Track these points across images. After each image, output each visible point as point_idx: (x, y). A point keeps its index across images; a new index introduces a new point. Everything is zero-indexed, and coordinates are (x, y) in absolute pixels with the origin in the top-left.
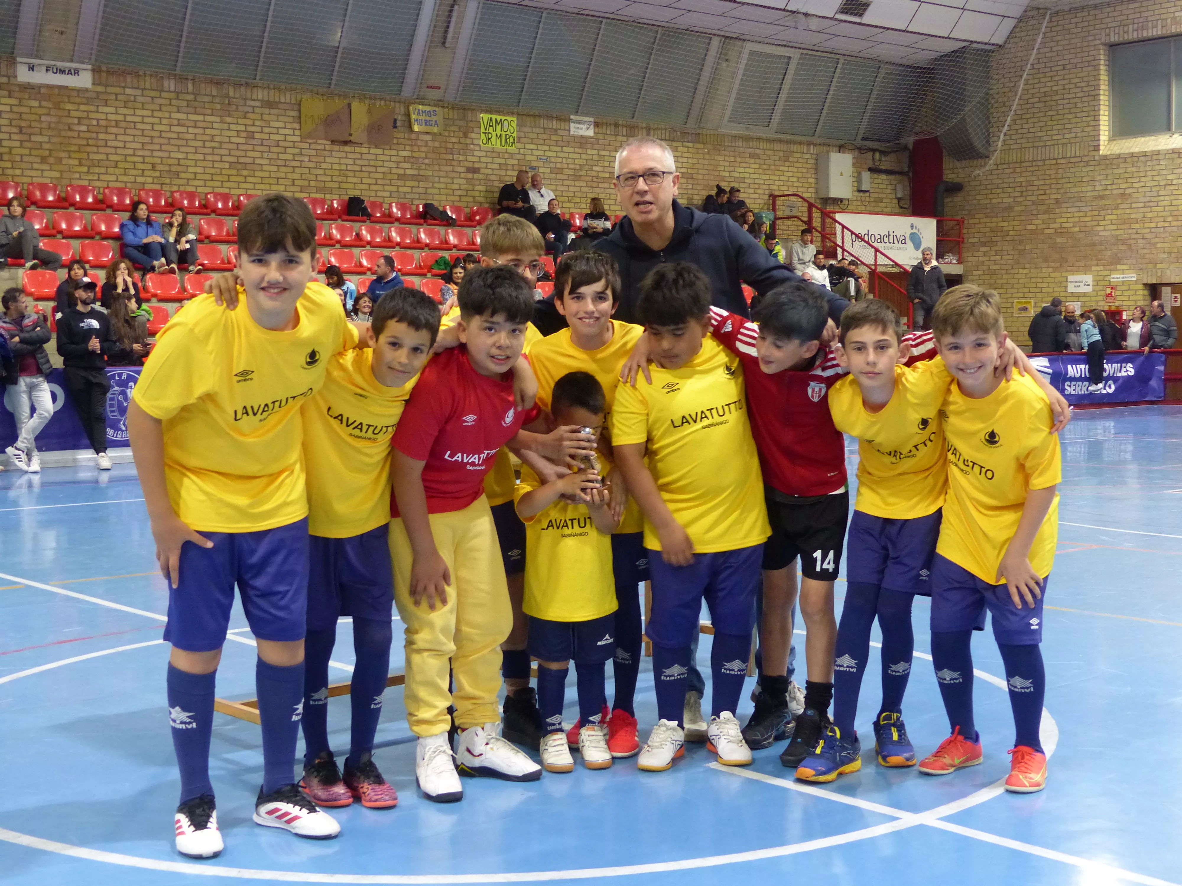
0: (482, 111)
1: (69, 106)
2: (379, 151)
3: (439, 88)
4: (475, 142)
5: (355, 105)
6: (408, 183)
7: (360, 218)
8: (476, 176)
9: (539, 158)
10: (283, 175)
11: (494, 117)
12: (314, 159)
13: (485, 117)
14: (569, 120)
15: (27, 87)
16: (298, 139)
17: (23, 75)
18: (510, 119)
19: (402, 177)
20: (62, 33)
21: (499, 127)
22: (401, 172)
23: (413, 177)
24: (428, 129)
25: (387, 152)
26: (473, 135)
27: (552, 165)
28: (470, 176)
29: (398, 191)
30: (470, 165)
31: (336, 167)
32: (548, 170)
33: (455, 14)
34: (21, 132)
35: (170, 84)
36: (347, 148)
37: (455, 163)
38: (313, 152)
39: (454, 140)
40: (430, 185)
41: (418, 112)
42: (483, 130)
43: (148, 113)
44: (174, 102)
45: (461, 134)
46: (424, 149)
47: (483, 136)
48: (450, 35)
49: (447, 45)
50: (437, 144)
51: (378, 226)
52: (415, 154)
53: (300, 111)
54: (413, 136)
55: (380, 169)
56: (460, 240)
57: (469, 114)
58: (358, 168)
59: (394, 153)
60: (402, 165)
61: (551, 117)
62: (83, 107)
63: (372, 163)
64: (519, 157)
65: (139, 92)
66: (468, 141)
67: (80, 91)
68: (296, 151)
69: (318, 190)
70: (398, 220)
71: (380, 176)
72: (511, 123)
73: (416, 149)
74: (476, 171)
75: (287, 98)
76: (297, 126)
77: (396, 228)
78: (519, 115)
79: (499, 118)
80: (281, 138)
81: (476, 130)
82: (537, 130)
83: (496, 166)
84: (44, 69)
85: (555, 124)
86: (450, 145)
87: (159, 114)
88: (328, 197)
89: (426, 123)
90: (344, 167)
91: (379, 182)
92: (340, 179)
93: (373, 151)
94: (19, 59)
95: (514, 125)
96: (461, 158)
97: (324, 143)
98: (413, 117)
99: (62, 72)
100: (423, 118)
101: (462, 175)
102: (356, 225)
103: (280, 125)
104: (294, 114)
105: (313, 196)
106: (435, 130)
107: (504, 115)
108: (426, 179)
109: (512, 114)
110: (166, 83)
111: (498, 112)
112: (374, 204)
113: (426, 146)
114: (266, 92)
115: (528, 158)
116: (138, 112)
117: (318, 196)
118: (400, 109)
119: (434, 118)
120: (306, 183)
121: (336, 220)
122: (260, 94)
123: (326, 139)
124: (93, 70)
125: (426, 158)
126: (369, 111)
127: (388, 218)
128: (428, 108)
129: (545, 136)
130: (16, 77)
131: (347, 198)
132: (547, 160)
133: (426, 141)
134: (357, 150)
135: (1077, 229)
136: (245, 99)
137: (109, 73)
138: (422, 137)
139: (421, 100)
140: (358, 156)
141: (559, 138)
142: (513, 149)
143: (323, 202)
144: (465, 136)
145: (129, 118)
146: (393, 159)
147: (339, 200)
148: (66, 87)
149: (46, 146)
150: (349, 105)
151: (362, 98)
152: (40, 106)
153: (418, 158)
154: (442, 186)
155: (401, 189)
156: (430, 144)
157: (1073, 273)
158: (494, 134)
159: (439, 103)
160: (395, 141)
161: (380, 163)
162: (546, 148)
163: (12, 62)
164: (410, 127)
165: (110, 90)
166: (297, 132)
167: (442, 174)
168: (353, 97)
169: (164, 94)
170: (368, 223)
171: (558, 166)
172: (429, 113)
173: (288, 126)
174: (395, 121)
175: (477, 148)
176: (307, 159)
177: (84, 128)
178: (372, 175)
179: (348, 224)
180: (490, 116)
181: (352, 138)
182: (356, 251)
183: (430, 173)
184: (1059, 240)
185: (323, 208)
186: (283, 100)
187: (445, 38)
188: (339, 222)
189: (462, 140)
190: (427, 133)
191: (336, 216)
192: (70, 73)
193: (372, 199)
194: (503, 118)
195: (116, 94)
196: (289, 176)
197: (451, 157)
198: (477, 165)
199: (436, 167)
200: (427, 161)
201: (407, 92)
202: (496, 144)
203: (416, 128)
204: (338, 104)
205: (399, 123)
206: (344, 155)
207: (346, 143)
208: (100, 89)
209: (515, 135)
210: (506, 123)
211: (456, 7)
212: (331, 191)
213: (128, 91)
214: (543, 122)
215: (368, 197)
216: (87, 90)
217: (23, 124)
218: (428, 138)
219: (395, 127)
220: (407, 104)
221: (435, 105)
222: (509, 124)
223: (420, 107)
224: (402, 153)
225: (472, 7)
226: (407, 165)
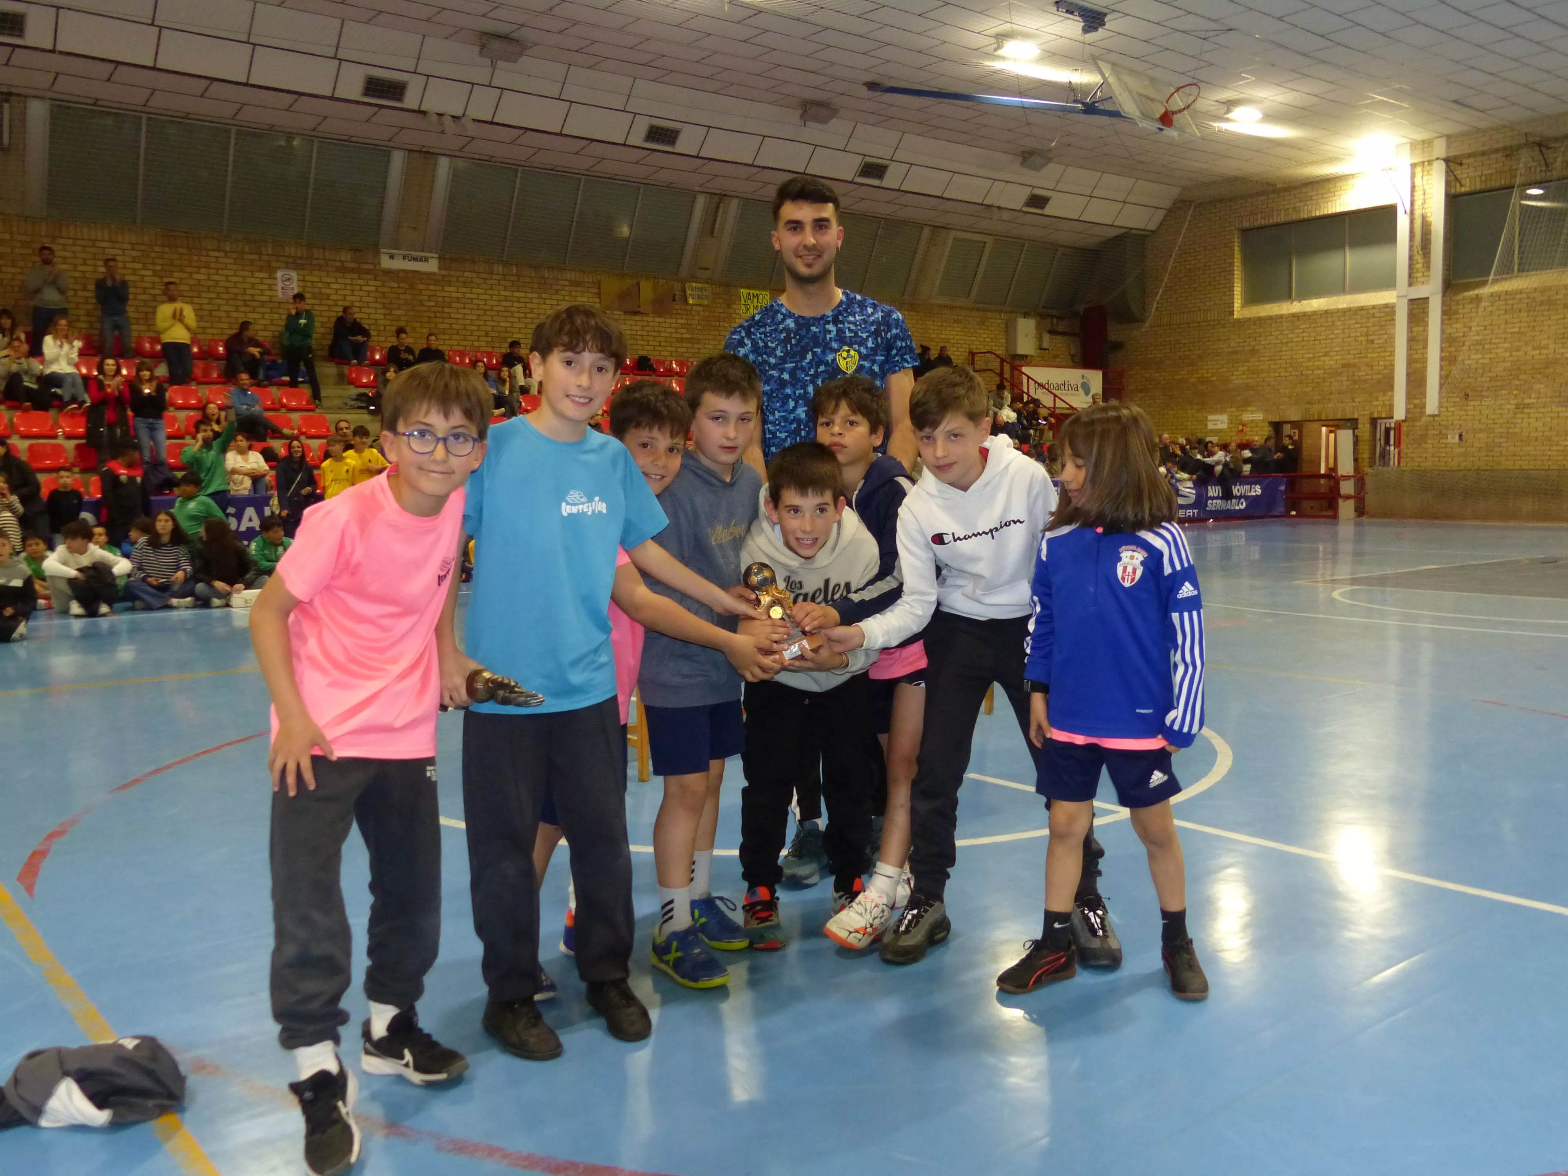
0: (743, 287)
1: (421, 287)
2: (661, 320)
3: (709, 269)
4: (737, 311)
5: (643, 283)
6: (685, 345)
7: (648, 372)
11: (752, 292)
13: (744, 291)
15: (389, 272)
17: (386, 263)
18: (764, 293)
19: (681, 340)
20: (415, 229)
21: (755, 300)
22: (679, 336)
23: (688, 340)
24: (700, 302)
25: (667, 320)
26: (735, 306)
29: (677, 351)
33: (721, 210)
34: (384, 307)
35: (499, 268)
36: (637, 318)
37: (721, 329)
39: (720, 310)
40: (701, 346)
41: (692, 289)
42: (743, 302)
43: (482, 291)
44: (502, 282)
45: (726, 306)
46: (697, 318)
47: (743, 307)
48: (717, 226)
49: (714, 234)
50: (707, 314)
52: (689, 322)
53: (599, 289)
54: (689, 308)
55: (663, 334)
57: (732, 289)
58: (645, 333)
59: (674, 321)
60: (679, 330)
62: (431, 287)
63: (656, 329)
65: (474, 275)
66: (731, 311)
67: (429, 275)
70: (677, 374)
71: (663, 339)
73: (690, 317)
75: (590, 278)
76: (597, 300)
78: (771, 290)
79: (755, 292)
81: (737, 302)
84: (401, 257)
86: (716, 315)
87: (491, 292)
89: (699, 297)
90: (634, 333)
91: (662, 344)
93: (657, 319)
94: (382, 250)
95: (768, 298)
97: (618, 314)
98: (688, 292)
99: (415, 259)
100: (696, 293)
104: (596, 291)
106: (706, 302)
107: (759, 290)
108: (698, 341)
109: (764, 289)
110: (495, 268)
111: (755, 288)
113: (699, 315)
114: (573, 274)
116: (474, 290)
118: (677, 286)
119: (705, 293)
122: (571, 275)
123: (620, 310)
124: (439, 258)
125: (699, 325)
126: (654, 288)
127: (670, 373)
128: (699, 285)
130: (379, 263)
131: (637, 357)
133: (698, 312)
134: (645, 318)
135: (1215, 379)
136: (558, 279)
137: (452, 260)
138: (695, 308)
139: (694, 279)
140: (645, 324)
144: (729, 307)
145: (467, 296)
146: (673, 325)
148: (419, 272)
149: (403, 318)
150: (638, 284)
151: (648, 278)
152: (399, 287)
153: (692, 325)
155: (680, 350)
156: (701, 313)
157: (1212, 413)
159: (708, 281)
160: (674, 312)
161: (663, 329)
163: (377, 254)
164: (686, 300)
165: (453, 273)
167: (710, 337)
168: (642, 277)
169: (494, 277)
172: (701, 289)
174: (674, 295)
175: (739, 316)
177: (432, 304)
178: (656, 339)
180: (748, 291)
181: (640, 310)
183: (702, 337)
184: (1201, 387)
186: (586, 279)
187: (713, 228)
188: (631, 375)
189: (727, 310)
190: (699, 305)
192: (421, 260)
194: (758, 292)
195: (458, 277)
197: (717, 324)
199: (706, 332)
200: (699, 327)
201: (683, 273)
203: (691, 301)
204: (629, 282)
205: (677, 298)
206: (634, 323)
207: (636, 313)
208: (444, 272)
210: (761, 296)
211: (722, 205)
213: (467, 274)
215: (653, 356)
216: (434, 273)
217: (386, 301)
218: (700, 308)
219: (674, 300)
220: (683, 282)
221: (707, 283)
222: (763, 297)
223: (694, 285)
224: (680, 321)
225: (734, 204)
226: (684, 331)
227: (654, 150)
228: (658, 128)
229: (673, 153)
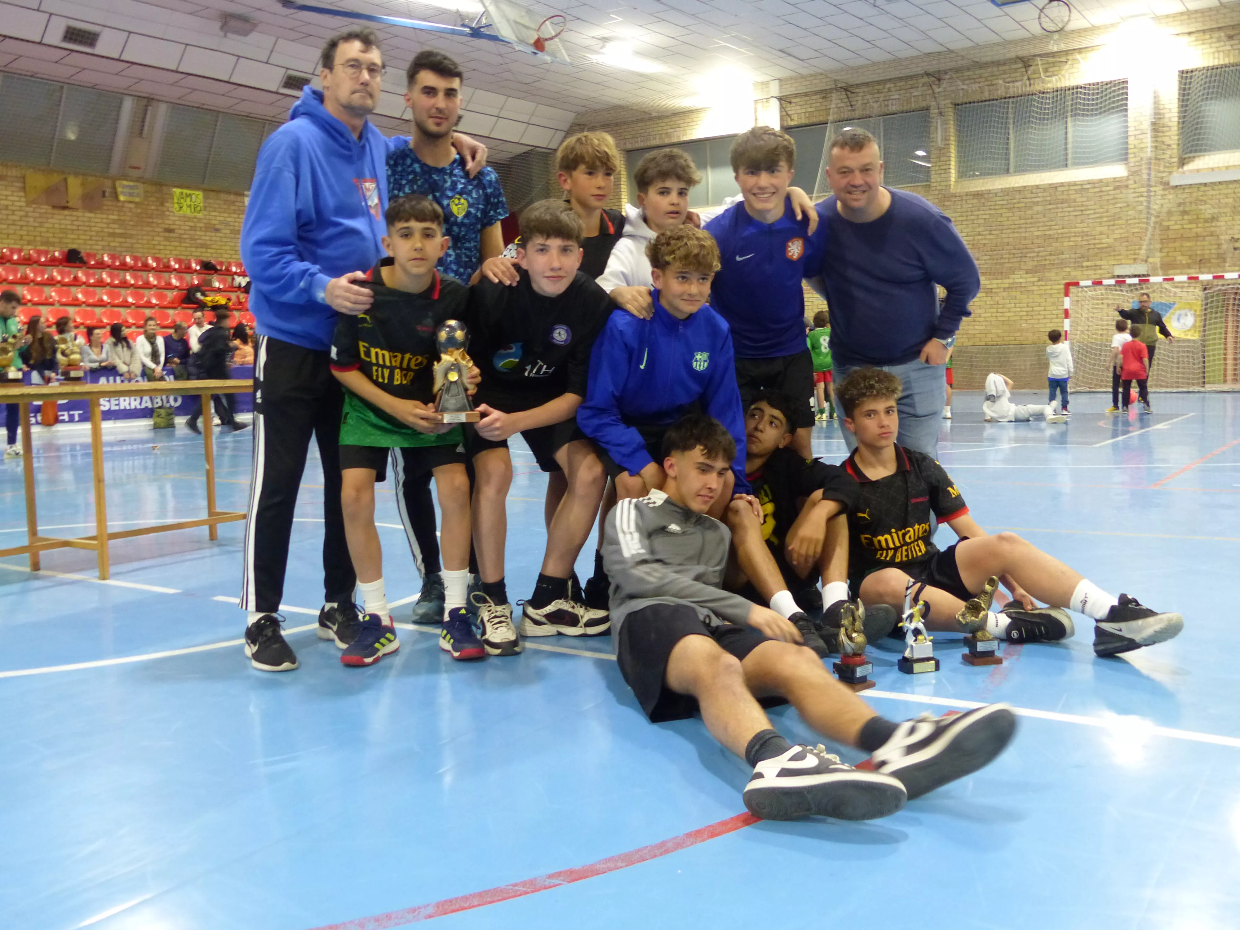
0: (177, 187)
2: (92, 215)
3: (139, 168)
4: (170, 209)
5: (71, 180)
6: (116, 239)
7: (78, 264)
8: (172, 235)
9: (221, 222)
10: (12, 232)
11: (185, 191)
12: (39, 220)
13: (177, 191)
14: (244, 195)
16: (23, 204)
18: (197, 193)
19: (113, 235)
21: (188, 199)
22: (111, 231)
23: (121, 235)
24: (131, 199)
25: (98, 216)
26: (168, 205)
27: (231, 228)
28: (167, 234)
29: (109, 246)
30: (167, 226)
31: (57, 226)
32: (228, 232)
33: (149, 113)
36: (66, 212)
37: (154, 225)
38: (37, 215)
39: (153, 207)
40: (134, 241)
41: (122, 186)
42: (176, 201)
45: (158, 204)
46: (129, 214)
47: (176, 206)
48: (146, 128)
49: (144, 136)
50: (139, 211)
51: (91, 271)
52: (122, 218)
53: (24, 183)
54: (120, 204)
55: (94, 229)
56: (159, 282)
57: (165, 189)
58: (75, 228)
59: (105, 216)
60: (111, 225)
61: (229, 193)
63: (87, 224)
64: (205, 221)
66: (165, 209)
68: (22, 213)
69: (43, 244)
70: (109, 266)
71: (94, 234)
72: (198, 196)
73: (122, 214)
74: (171, 231)
75: (14, 172)
76: (22, 194)
77: (107, 273)
78: (204, 190)
79: (188, 192)
80: (10, 203)
81: (170, 200)
82: (219, 202)
83: (187, 228)
85: (232, 198)
86: (150, 212)
88: (51, 249)
89: (130, 195)
90: (63, 227)
91: (94, 238)
92: (61, 235)
93: (87, 214)
95: (201, 197)
96: (160, 221)
97: (46, 208)
98: (119, 190)
100: (127, 190)
101: (161, 234)
102: (74, 270)
103: (9, 193)
104: (20, 185)
105: (38, 248)
106: (137, 200)
107: (194, 191)
108: (131, 236)
109: (197, 189)
111: (188, 188)
112: (89, 255)
113: (131, 211)
115: (213, 222)
117: (43, 248)
118: (108, 183)
119: (136, 191)
120: (32, 238)
121: (57, 266)
123: (48, 205)
125: (131, 221)
126: (83, 184)
127: (101, 265)
128: (131, 184)
129: (225, 206)
131: (66, 250)
132: (227, 224)
133: (130, 208)
134: (75, 213)
138: (127, 205)
139: (126, 177)
140: (74, 218)
141: (236, 208)
142: (200, 215)
143: (46, 253)
144: (162, 204)
146: (105, 221)
147: (60, 252)
150: (65, 180)
151: (76, 174)
153: (124, 220)
154: (145, 242)
155: (112, 244)
156: (134, 210)
158: (185, 204)
159: (139, 180)
160: (105, 208)
161: (93, 224)
162: (226, 215)
164: (116, 197)
166: (23, 199)
167: (144, 233)
168: (69, 173)
170: (84, 269)
171: (237, 228)
172: (131, 187)
173: (15, 194)
174: (104, 192)
175: (170, 214)
176: (32, 220)
178: (87, 233)
179: (67, 269)
180: (181, 190)
181: (68, 205)
182: (73, 289)
183: (135, 232)
185: (46, 258)
186: (9, 173)
187: (142, 130)
188: (60, 267)
189: (160, 208)
190: (131, 202)
191: (57, 263)
193: (88, 251)
194: (192, 192)
196: (18, 232)
197: (150, 220)
198: (172, 227)
199: (140, 228)
200: (131, 223)
201: (114, 170)
202: (186, 211)
203: (122, 198)
204: (56, 179)
205: (107, 194)
206: (62, 217)
207: (65, 208)
209: (201, 205)
210: (194, 196)
211: (150, 108)
212: (53, 244)
214: (223, 196)
215: (84, 250)
218: (132, 205)
219: (104, 196)
220: (114, 180)
221: (137, 181)
222: (197, 197)
223: (125, 183)
224: (111, 217)
225: (163, 109)
226: (116, 226)
227: (72, 51)
228: (74, 29)
229: (92, 55)
